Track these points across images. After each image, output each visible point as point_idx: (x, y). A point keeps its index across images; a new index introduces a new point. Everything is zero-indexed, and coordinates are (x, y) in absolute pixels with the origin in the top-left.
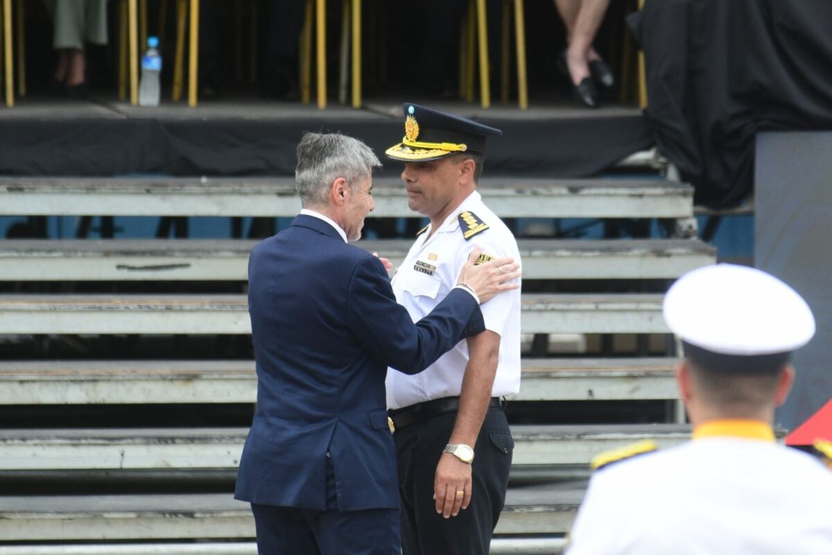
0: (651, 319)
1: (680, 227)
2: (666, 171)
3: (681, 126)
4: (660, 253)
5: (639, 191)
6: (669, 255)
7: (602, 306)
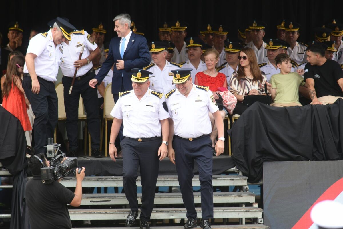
0: (238, 214)
1: (244, 188)
2: (239, 173)
3: (243, 160)
4: (240, 196)
5: (233, 179)
6: (242, 196)
7: (225, 211)
